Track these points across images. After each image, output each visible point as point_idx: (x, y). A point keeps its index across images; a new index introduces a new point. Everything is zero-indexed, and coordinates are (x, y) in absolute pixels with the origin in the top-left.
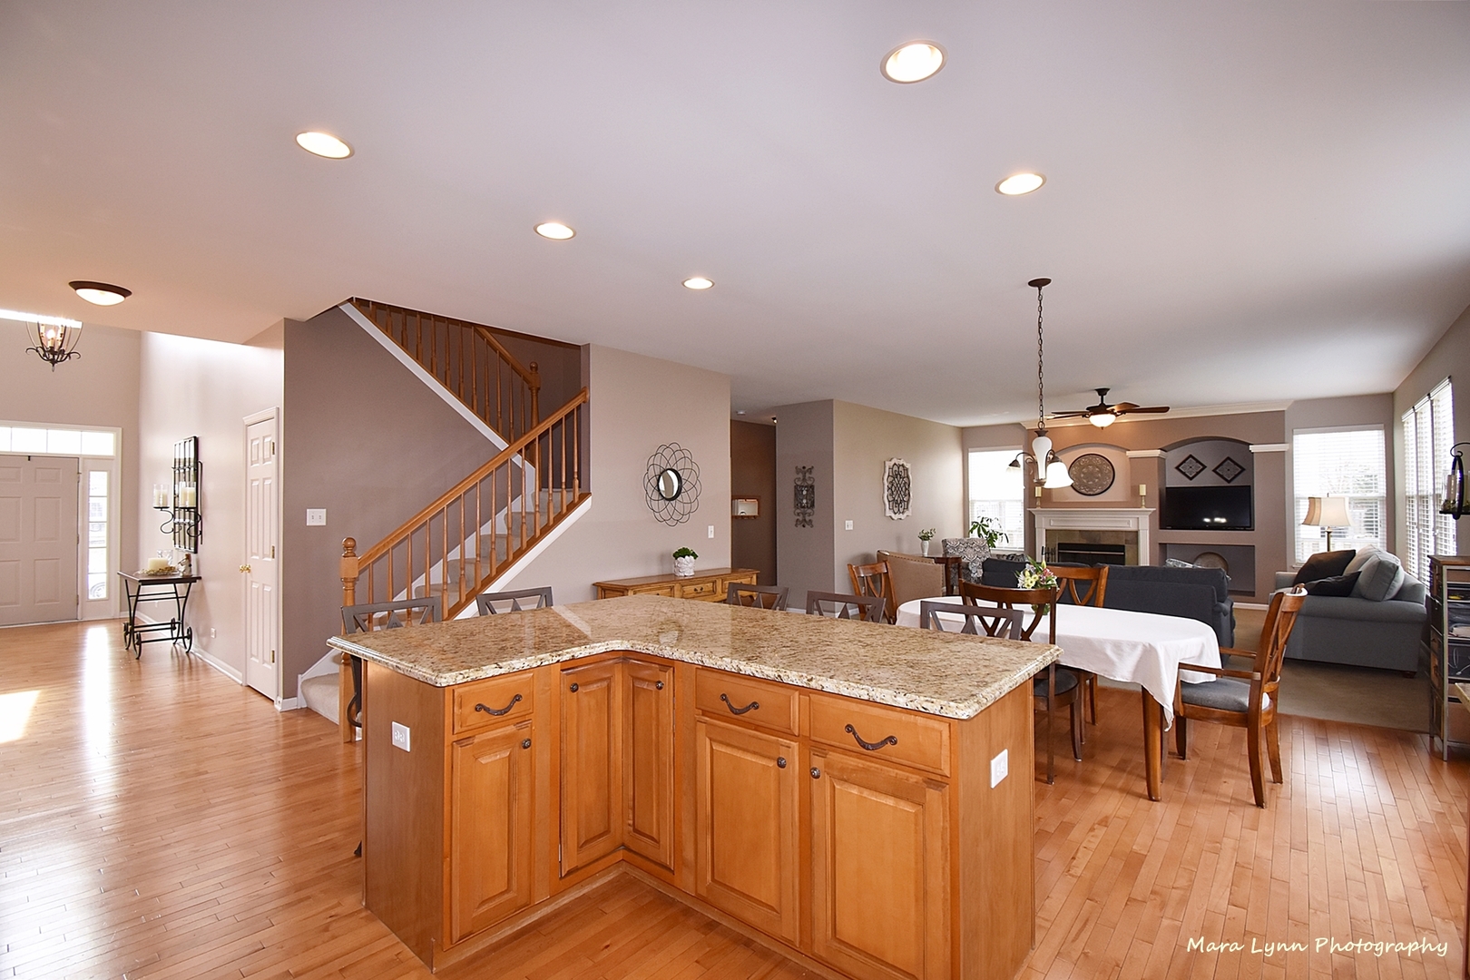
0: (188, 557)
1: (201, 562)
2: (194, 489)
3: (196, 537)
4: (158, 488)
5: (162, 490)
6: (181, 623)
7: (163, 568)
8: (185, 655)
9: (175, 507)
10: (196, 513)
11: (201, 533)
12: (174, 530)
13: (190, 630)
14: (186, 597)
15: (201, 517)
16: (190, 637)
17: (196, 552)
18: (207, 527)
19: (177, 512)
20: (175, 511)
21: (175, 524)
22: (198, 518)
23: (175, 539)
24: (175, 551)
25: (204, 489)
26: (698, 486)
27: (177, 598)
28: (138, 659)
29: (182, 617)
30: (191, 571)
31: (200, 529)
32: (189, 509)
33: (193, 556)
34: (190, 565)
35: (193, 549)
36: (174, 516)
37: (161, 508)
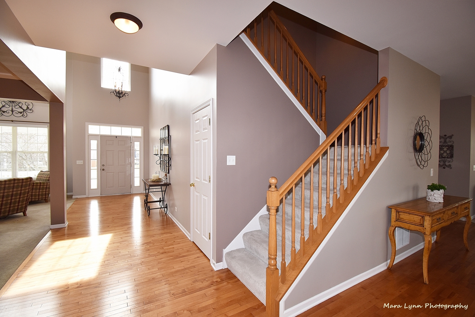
0: (166, 175)
1: (171, 177)
2: (168, 147)
3: (169, 167)
4: (155, 147)
5: (156, 148)
6: (163, 201)
7: (157, 179)
8: (165, 214)
9: (161, 155)
10: (169, 157)
11: (171, 166)
12: (160, 163)
13: (166, 204)
14: (165, 191)
15: (170, 158)
16: (166, 207)
17: (169, 173)
18: (173, 163)
19: (161, 156)
20: (160, 156)
21: (161, 161)
22: (170, 159)
23: (161, 167)
24: (161, 172)
25: (171, 147)
26: (430, 143)
27: (162, 191)
28: (149, 216)
29: (164, 198)
30: (167, 181)
31: (170, 164)
32: (166, 155)
33: (168, 174)
34: (167, 179)
35: (167, 172)
36: (160, 158)
37: (156, 155)
